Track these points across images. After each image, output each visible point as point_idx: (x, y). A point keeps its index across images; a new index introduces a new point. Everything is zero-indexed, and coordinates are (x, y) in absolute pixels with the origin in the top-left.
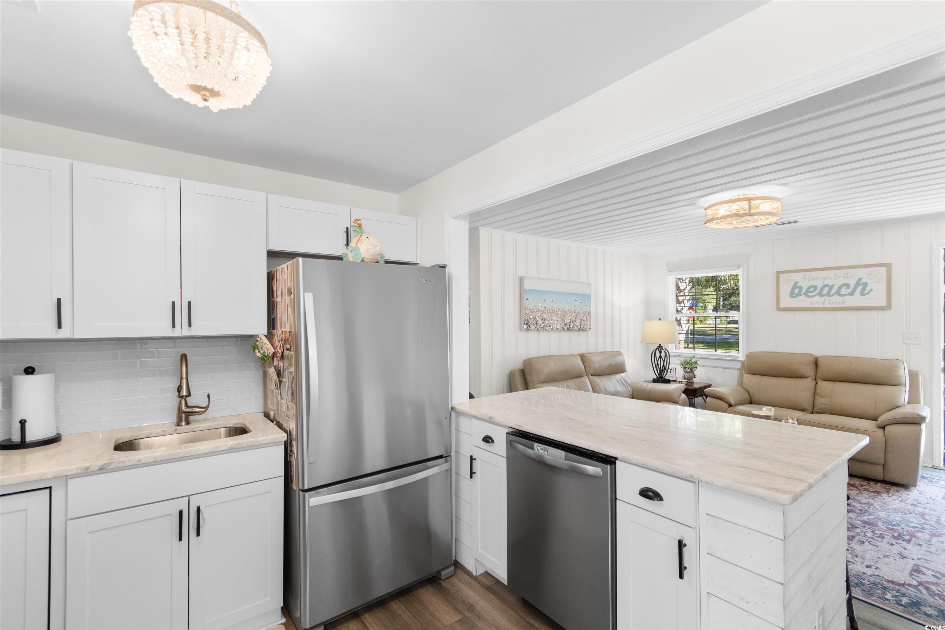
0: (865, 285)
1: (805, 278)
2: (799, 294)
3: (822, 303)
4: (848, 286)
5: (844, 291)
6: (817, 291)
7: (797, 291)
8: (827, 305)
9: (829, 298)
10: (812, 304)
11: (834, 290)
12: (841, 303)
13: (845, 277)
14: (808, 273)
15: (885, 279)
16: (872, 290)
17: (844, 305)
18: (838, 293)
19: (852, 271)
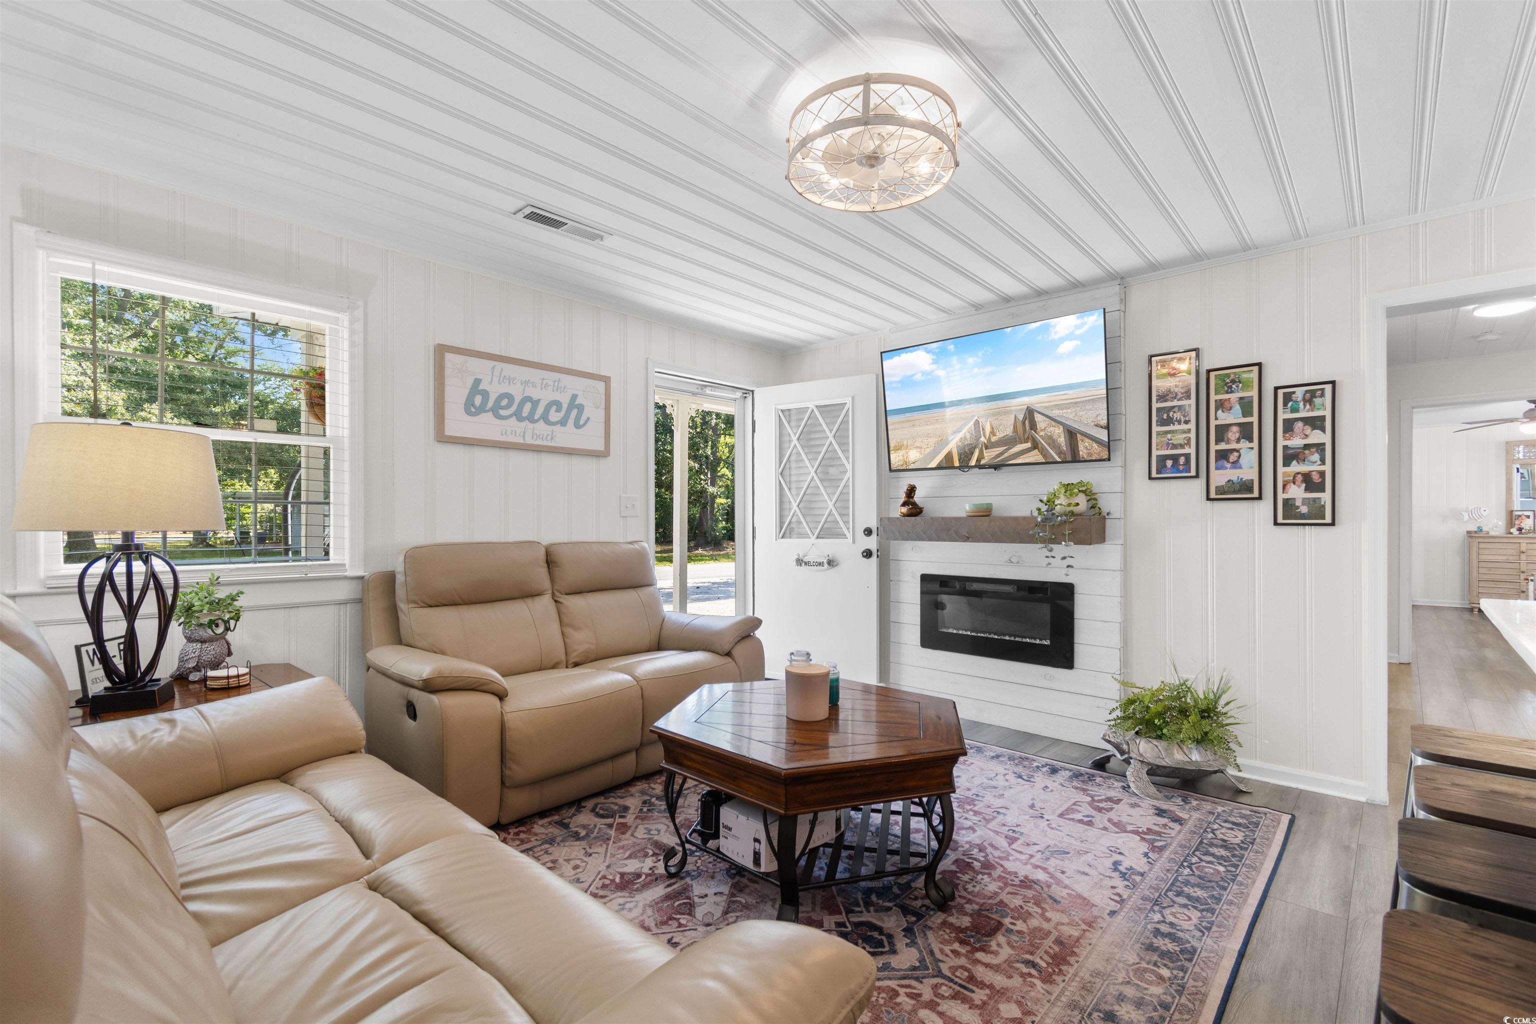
0: (581, 408)
1: (493, 372)
2: (481, 410)
3: (522, 434)
4: (557, 404)
5: (554, 416)
6: (514, 408)
7: (478, 400)
8: (529, 440)
9: (531, 426)
10: (506, 433)
11: (540, 410)
12: (549, 438)
13: (555, 388)
14: (499, 365)
15: (603, 406)
16: (589, 418)
17: (553, 444)
18: (545, 418)
19: (566, 379)
